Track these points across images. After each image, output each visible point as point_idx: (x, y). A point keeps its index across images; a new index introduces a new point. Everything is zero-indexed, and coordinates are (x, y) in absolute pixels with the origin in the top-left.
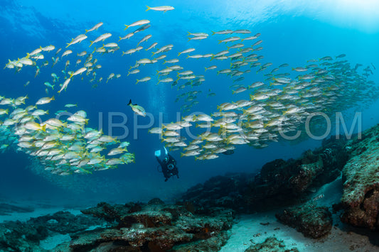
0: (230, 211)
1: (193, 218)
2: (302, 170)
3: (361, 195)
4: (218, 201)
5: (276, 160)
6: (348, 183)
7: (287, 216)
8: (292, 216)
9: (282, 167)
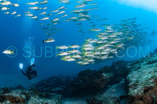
0: (60, 96)
1: (39, 99)
2: (103, 76)
3: (142, 92)
4: (54, 90)
5: (87, 70)
6: (132, 85)
7: (93, 101)
8: (96, 101)
9: (90, 74)
